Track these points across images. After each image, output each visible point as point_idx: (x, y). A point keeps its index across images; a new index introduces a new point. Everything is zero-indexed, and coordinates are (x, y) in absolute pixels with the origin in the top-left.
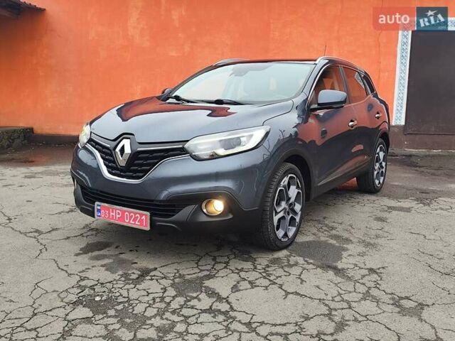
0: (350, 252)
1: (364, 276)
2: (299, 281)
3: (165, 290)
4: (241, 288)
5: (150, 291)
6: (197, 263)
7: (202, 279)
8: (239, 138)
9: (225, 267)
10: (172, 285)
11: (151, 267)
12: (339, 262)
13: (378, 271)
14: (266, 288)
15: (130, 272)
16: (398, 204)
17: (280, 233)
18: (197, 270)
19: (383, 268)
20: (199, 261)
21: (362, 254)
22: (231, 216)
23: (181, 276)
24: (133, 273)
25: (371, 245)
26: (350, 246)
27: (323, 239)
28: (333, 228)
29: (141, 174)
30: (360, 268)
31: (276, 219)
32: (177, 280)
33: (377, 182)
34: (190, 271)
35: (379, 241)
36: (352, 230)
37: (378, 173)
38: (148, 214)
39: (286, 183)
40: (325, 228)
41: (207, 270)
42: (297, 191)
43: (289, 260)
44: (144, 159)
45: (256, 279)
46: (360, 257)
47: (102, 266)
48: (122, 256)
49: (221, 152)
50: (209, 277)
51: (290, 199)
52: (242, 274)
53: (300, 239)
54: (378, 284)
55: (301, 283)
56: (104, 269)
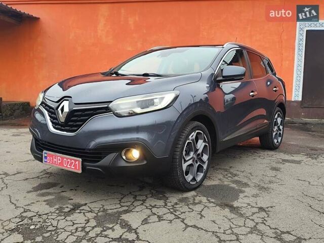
0: (246, 194)
1: (254, 214)
2: (200, 216)
3: (88, 221)
4: (150, 221)
5: (75, 222)
6: (120, 200)
7: (121, 213)
8: (153, 100)
9: (142, 204)
10: (95, 218)
11: (83, 202)
12: (236, 202)
13: (267, 210)
14: (171, 221)
15: (64, 207)
16: (292, 158)
17: (189, 178)
18: (119, 206)
19: (271, 207)
20: (122, 198)
21: (255, 196)
22: (145, 162)
23: (104, 210)
24: (67, 207)
25: (265, 188)
26: (247, 189)
27: (226, 183)
28: (236, 175)
29: (76, 128)
30: (252, 207)
31: (185, 166)
32: (99, 214)
33: (275, 141)
34: (112, 206)
35: (271, 186)
36: (251, 177)
37: (276, 134)
38: (80, 160)
39: (194, 137)
40: (230, 175)
41: (127, 206)
42: (204, 144)
43: (194, 200)
44: (79, 116)
45: (164, 214)
46: (253, 198)
47: (45, 201)
48: (64, 194)
49: (138, 110)
50: (126, 212)
51: (197, 150)
52: (154, 210)
53: (207, 183)
54: (265, 220)
55: (201, 218)
56: (45, 203)
